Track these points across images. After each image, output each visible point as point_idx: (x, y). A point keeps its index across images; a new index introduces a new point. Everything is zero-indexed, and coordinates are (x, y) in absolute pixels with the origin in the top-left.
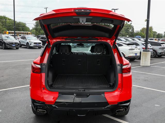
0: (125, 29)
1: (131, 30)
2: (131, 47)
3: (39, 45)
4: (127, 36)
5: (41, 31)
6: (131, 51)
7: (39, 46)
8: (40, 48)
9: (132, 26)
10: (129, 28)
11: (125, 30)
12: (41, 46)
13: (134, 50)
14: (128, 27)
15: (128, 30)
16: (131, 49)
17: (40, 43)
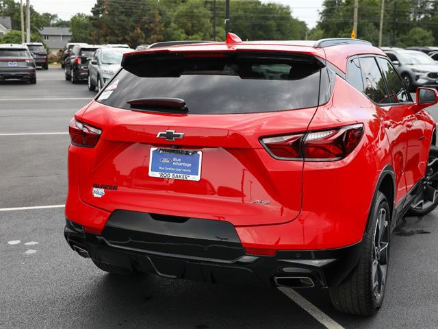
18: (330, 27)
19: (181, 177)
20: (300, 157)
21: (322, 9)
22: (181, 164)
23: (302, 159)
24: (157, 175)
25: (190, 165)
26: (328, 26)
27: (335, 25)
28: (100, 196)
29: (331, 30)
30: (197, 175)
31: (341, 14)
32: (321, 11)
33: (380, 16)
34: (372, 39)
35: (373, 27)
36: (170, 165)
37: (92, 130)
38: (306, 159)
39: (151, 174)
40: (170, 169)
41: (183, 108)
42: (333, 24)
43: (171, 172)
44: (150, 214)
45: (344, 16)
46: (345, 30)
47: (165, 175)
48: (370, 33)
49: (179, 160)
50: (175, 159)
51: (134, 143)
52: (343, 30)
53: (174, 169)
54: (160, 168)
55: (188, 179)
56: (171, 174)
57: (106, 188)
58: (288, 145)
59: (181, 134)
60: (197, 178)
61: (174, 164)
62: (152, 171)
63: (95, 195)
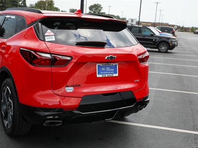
19: (111, 75)
22: (110, 70)
24: (101, 76)
25: (113, 70)
28: (72, 91)
30: (117, 73)
39: (98, 76)
40: (106, 72)
44: (102, 94)
47: (104, 76)
49: (109, 68)
50: (107, 68)
51: (88, 62)
53: (107, 73)
54: (101, 73)
55: (114, 76)
56: (107, 75)
57: (74, 86)
60: (117, 75)
61: (107, 70)
62: (98, 74)
63: (68, 91)
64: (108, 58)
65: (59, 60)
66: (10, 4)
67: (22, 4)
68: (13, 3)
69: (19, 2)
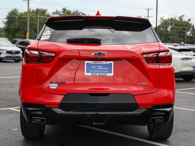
0: (178, 30)
1: (190, 32)
2: (186, 55)
3: (17, 55)
4: (182, 43)
5: (16, 35)
6: (185, 62)
7: (17, 57)
8: (17, 60)
9: (191, 24)
10: (186, 28)
11: (177, 32)
12: (19, 57)
13: (191, 59)
14: (183, 27)
15: (185, 33)
16: (186, 58)
17: (17, 52)
18: (11, 30)
19: (103, 74)
20: (157, 63)
21: (6, 21)
22: (102, 68)
23: (158, 64)
25: (107, 68)
26: (9, 30)
27: (13, 30)
28: (55, 88)
29: (11, 32)
30: (112, 73)
31: (16, 24)
32: (5, 22)
33: (37, 27)
34: (33, 37)
35: (34, 32)
36: (97, 69)
37: (46, 53)
38: (160, 64)
39: (86, 74)
40: (96, 71)
41: (99, 42)
42: (12, 29)
43: (97, 72)
44: (89, 94)
45: (18, 25)
46: (19, 33)
47: (94, 74)
48: (32, 35)
49: (101, 66)
50: (99, 66)
52: (18, 32)
53: (99, 71)
54: (91, 71)
55: (107, 75)
56: (98, 74)
57: (59, 83)
58: (153, 57)
59: (106, 53)
60: (112, 74)
61: (99, 68)
62: (87, 72)
63: (52, 88)
64: (95, 54)
65: (45, 56)
66: (176, 35)
67: (191, 35)
68: (180, 35)
69: (187, 32)
